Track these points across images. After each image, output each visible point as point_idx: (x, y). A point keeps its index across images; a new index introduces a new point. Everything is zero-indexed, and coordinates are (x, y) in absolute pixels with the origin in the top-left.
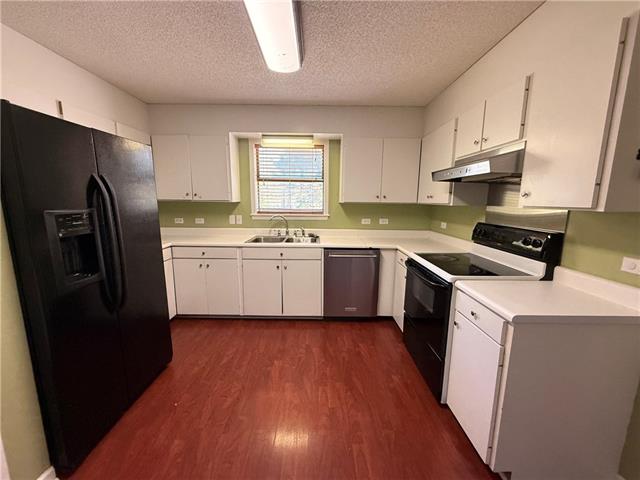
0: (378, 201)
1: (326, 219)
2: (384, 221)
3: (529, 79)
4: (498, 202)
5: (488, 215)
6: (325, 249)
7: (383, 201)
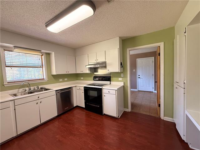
0: (67, 73)
1: (47, 81)
2: (66, 79)
3: (105, 51)
4: (97, 72)
5: (95, 75)
6: (56, 91)
7: (68, 73)
